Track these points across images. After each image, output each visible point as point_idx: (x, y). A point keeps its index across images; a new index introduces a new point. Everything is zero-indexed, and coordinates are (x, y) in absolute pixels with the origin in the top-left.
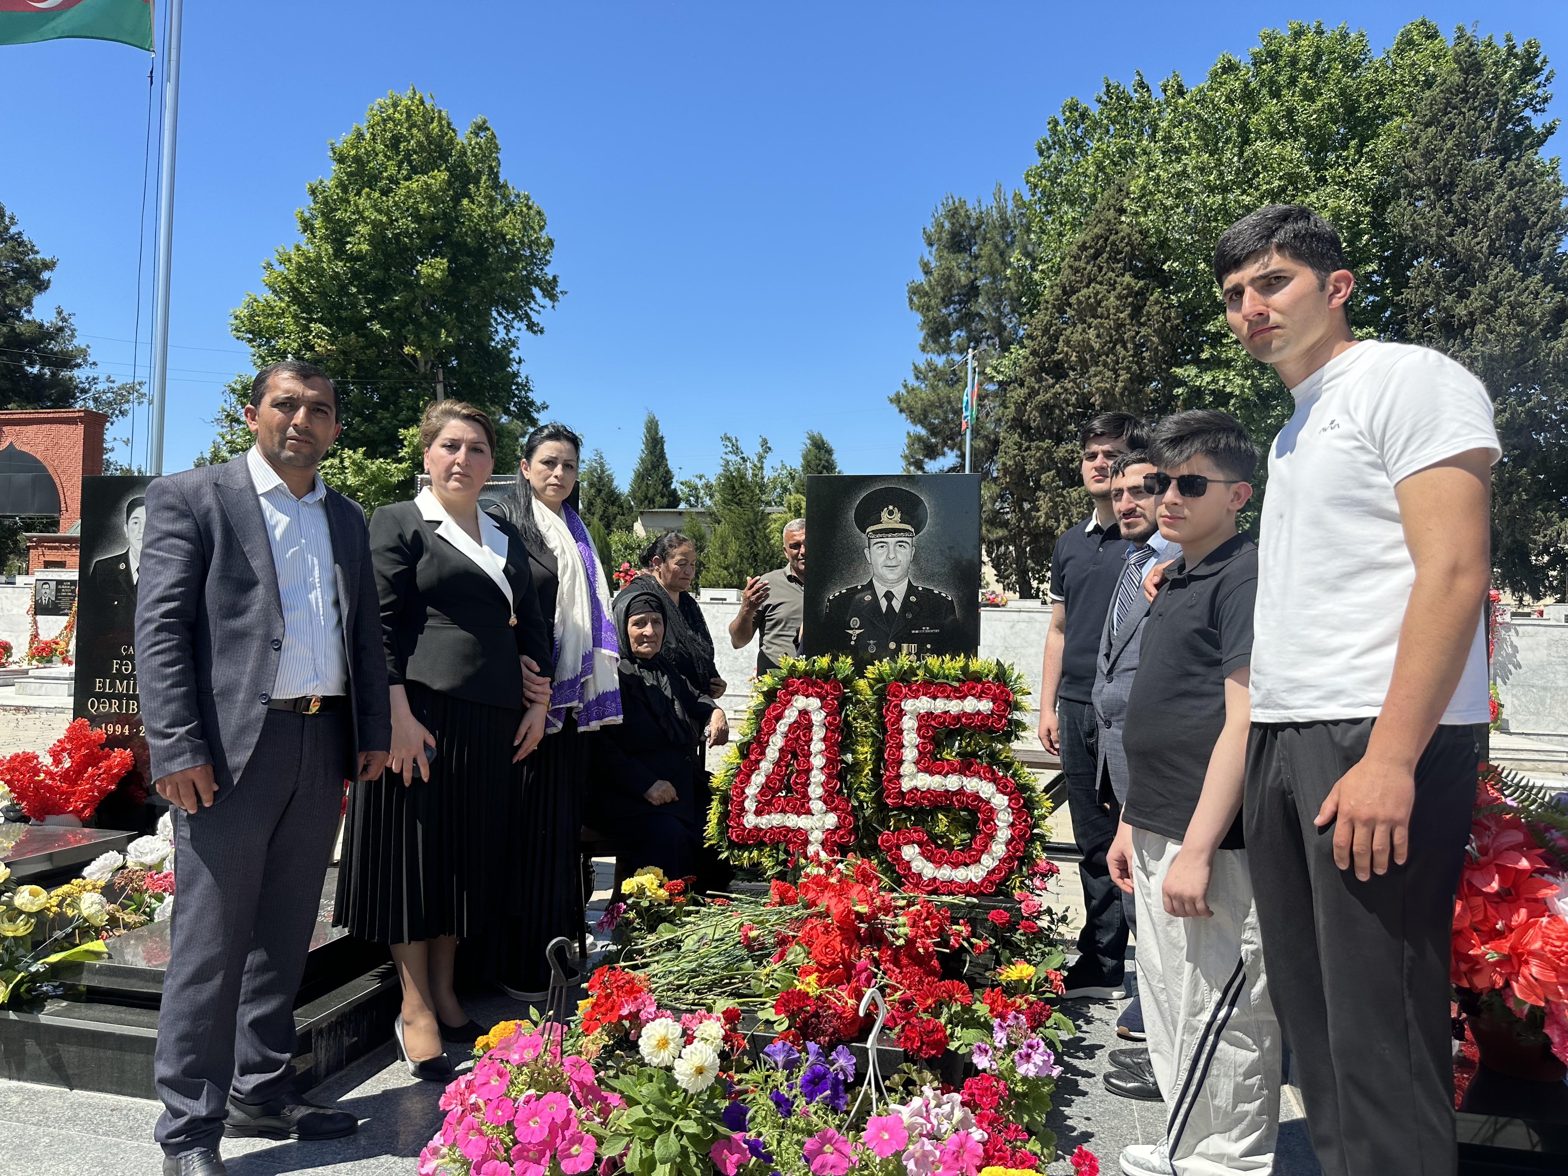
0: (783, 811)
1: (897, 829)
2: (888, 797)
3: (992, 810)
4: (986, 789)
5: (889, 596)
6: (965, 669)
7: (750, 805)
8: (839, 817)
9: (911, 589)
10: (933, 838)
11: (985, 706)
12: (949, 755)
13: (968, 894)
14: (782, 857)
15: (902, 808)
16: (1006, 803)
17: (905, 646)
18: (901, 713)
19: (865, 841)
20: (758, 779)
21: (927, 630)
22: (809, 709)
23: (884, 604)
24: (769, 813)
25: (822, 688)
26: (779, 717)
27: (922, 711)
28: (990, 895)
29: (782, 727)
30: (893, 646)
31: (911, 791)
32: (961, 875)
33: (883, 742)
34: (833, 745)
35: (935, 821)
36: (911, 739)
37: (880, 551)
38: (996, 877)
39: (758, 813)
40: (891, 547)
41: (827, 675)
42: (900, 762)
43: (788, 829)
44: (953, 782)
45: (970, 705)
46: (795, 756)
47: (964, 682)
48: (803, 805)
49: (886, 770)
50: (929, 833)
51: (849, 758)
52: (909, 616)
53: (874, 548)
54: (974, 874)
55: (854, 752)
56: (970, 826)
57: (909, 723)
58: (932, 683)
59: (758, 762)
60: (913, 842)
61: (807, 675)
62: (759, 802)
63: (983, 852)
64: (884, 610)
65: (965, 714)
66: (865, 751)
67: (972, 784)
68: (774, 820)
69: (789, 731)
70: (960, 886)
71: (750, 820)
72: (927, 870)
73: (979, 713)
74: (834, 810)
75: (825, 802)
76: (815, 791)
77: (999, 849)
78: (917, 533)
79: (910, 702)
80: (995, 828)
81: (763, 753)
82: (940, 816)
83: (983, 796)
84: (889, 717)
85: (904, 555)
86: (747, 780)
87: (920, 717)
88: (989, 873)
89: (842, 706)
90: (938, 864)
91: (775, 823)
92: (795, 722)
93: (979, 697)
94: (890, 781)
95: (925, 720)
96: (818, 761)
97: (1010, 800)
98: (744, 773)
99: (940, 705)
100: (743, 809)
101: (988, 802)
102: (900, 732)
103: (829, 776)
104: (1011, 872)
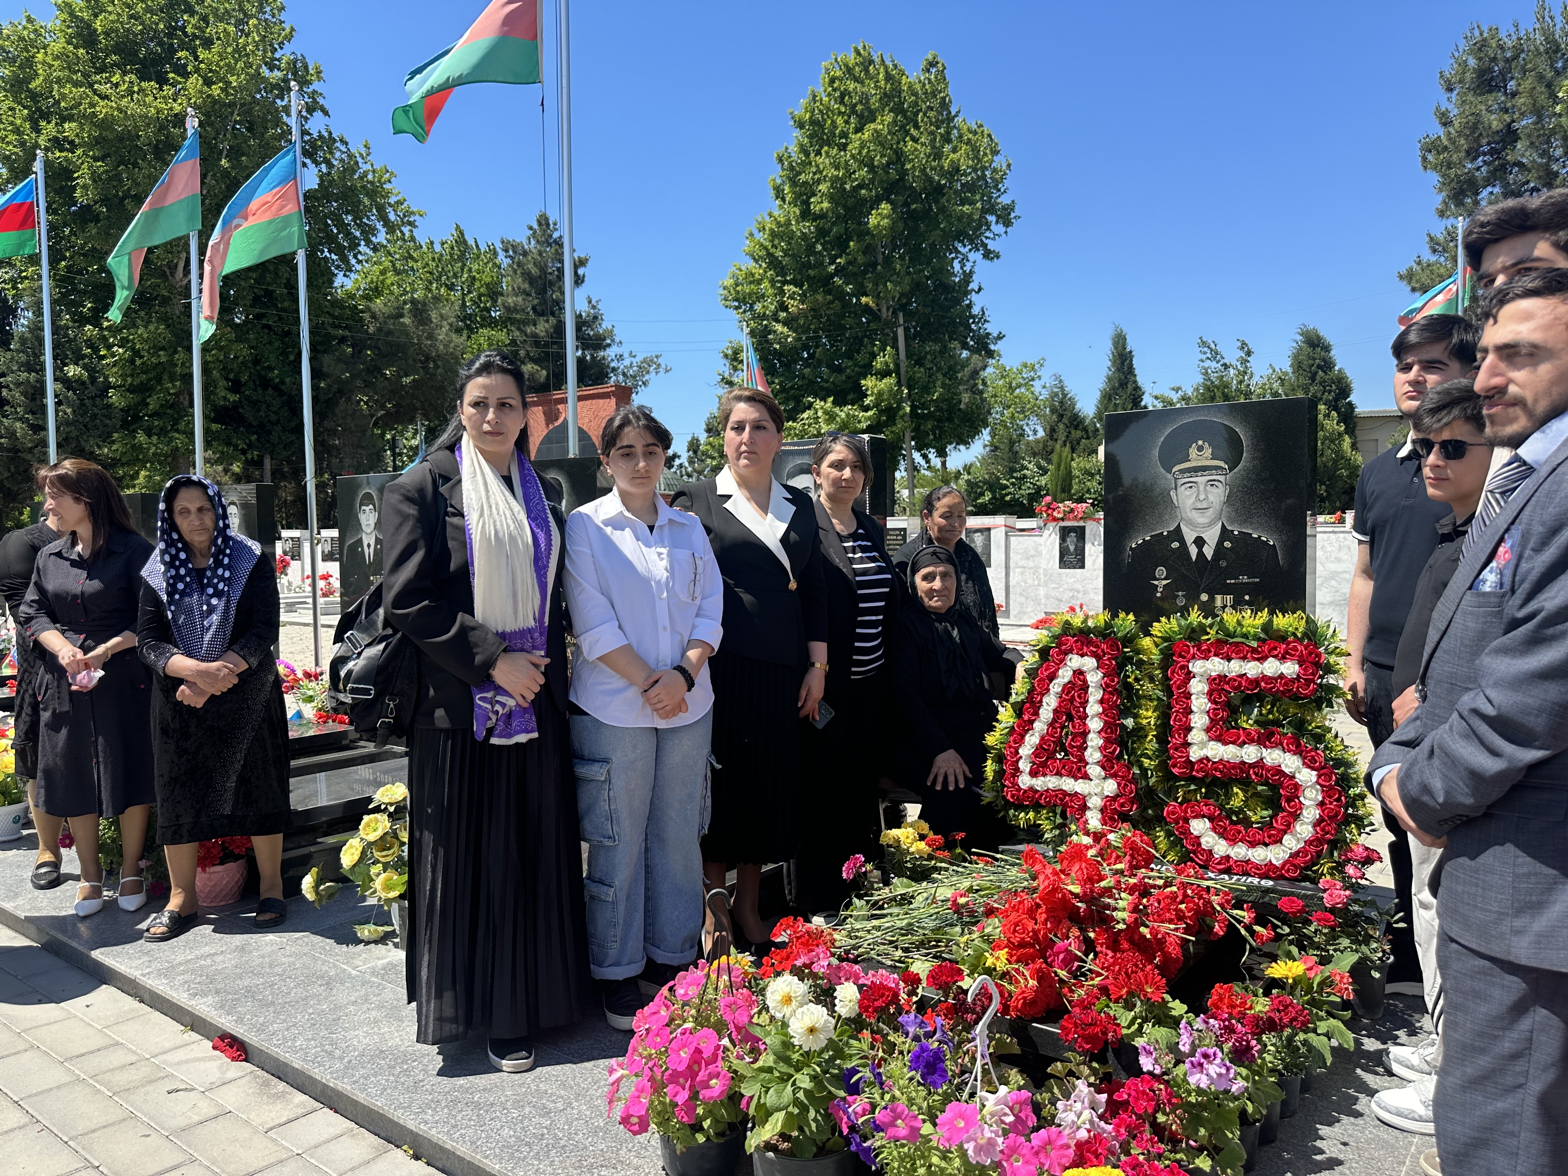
0: (1059, 774)
1: (1185, 800)
2: (1174, 766)
3: (1297, 787)
4: (1290, 763)
5: (1200, 542)
6: (1267, 627)
7: (1025, 766)
8: (1119, 784)
9: (1225, 533)
10: (1227, 813)
11: (1290, 669)
12: (1247, 723)
14: (1059, 820)
15: (1192, 779)
16: (1314, 779)
17: (1219, 598)
18: (1189, 676)
19: (1150, 812)
20: (1032, 740)
21: (1245, 579)
22: (1085, 669)
23: (1193, 551)
24: (1044, 775)
25: (1097, 647)
26: (1052, 677)
27: (1213, 674)
28: (1296, 879)
29: (1056, 687)
30: (1204, 597)
31: (1201, 761)
32: (1260, 855)
33: (1170, 707)
34: (1111, 708)
35: (1229, 796)
36: (1200, 704)
37: (1188, 492)
38: (1300, 861)
39: (1034, 774)
40: (1202, 488)
41: (1105, 634)
42: (1189, 729)
43: (1064, 793)
44: (1250, 753)
45: (1271, 667)
46: (1070, 718)
47: (1264, 641)
48: (1079, 769)
49: (1173, 737)
50: (1222, 807)
51: (1129, 722)
52: (1223, 563)
53: (1181, 489)
54: (1276, 855)
56: (1273, 802)
57: (1197, 687)
58: (1226, 642)
59: (1032, 722)
60: (1203, 816)
61: (1083, 633)
62: (1034, 763)
63: (1285, 833)
64: (1194, 558)
65: (1265, 678)
66: (1149, 716)
67: (1274, 756)
68: (1049, 782)
69: (1063, 691)
70: (1257, 867)
71: (1025, 781)
72: (1221, 848)
73: (1282, 676)
74: (1114, 776)
75: (1103, 767)
76: (1093, 755)
77: (1304, 829)
78: (1231, 470)
79: (1199, 663)
80: (1301, 806)
81: (1036, 714)
82: (1235, 790)
83: (1287, 771)
84: (1178, 678)
85: (1217, 495)
86: (1021, 740)
87: (1211, 680)
88: (1291, 855)
89: (1121, 667)
90: (1232, 841)
91: (1051, 786)
92: (1069, 682)
93: (1283, 658)
94: (1176, 749)
95: (1217, 684)
96: (1095, 725)
97: (1319, 776)
98: (1018, 733)
99: (1235, 668)
100: (1017, 770)
101: (1293, 777)
102: (1188, 695)
103: (1107, 740)
104: (1320, 856)
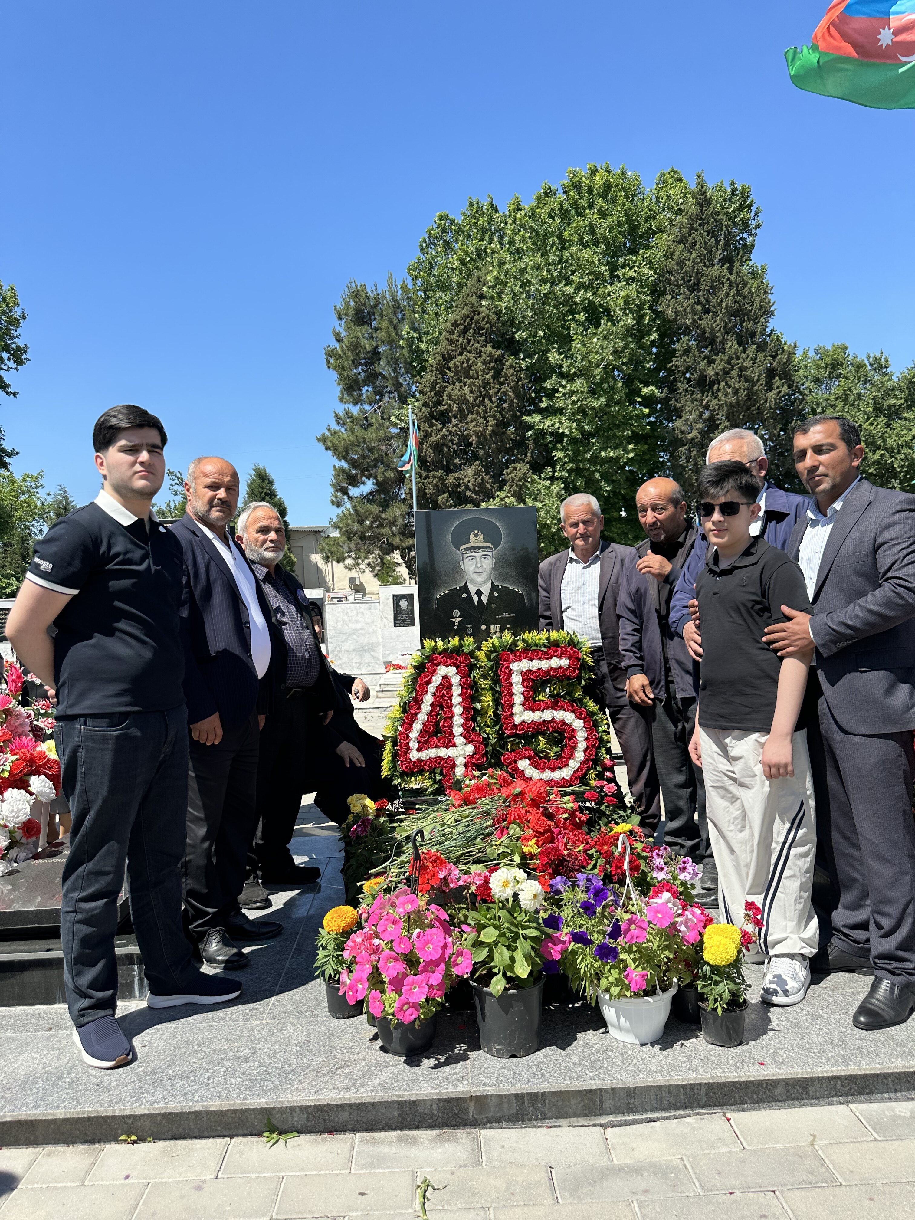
0: (437, 747)
1: (512, 750)
2: (506, 729)
3: (573, 730)
5: (479, 593)
7: (413, 745)
8: (475, 746)
9: (494, 588)
10: (537, 754)
11: (564, 662)
12: (544, 697)
13: (562, 786)
14: (438, 777)
15: (516, 736)
16: (582, 725)
17: (492, 627)
18: (511, 673)
19: (493, 761)
20: (417, 726)
21: (506, 615)
22: (449, 674)
23: (475, 599)
24: (427, 749)
25: (457, 659)
26: (429, 682)
27: (524, 670)
29: (431, 689)
30: (483, 627)
31: (521, 724)
32: (557, 775)
33: (499, 693)
34: (467, 698)
35: (537, 741)
36: (518, 688)
37: (470, 562)
38: (579, 774)
39: (419, 750)
40: (478, 559)
42: (512, 706)
43: (441, 758)
44: (547, 715)
45: (555, 662)
46: (442, 707)
47: (549, 647)
48: (450, 741)
49: (504, 711)
51: (478, 705)
52: (494, 606)
53: (466, 561)
54: (566, 773)
55: (480, 701)
56: (560, 742)
57: (516, 679)
59: (416, 714)
60: (525, 757)
62: (419, 742)
63: (570, 758)
64: (476, 603)
65: (552, 669)
66: (488, 700)
67: (560, 715)
68: (431, 753)
69: (436, 691)
70: (557, 782)
71: (414, 755)
72: (536, 775)
73: (561, 667)
74: (471, 742)
75: (465, 737)
77: (580, 755)
78: (495, 548)
79: (516, 664)
80: (577, 742)
81: (419, 708)
82: (541, 738)
83: (568, 722)
84: (503, 676)
85: (488, 564)
86: (409, 727)
87: (523, 674)
88: (575, 772)
90: (542, 770)
91: (432, 755)
92: (441, 684)
93: (560, 657)
94: (506, 719)
95: (526, 675)
96: (458, 710)
97: (584, 723)
98: (407, 723)
99: (535, 665)
100: (409, 748)
101: (570, 726)
102: (511, 685)
103: (466, 720)
104: (588, 769)
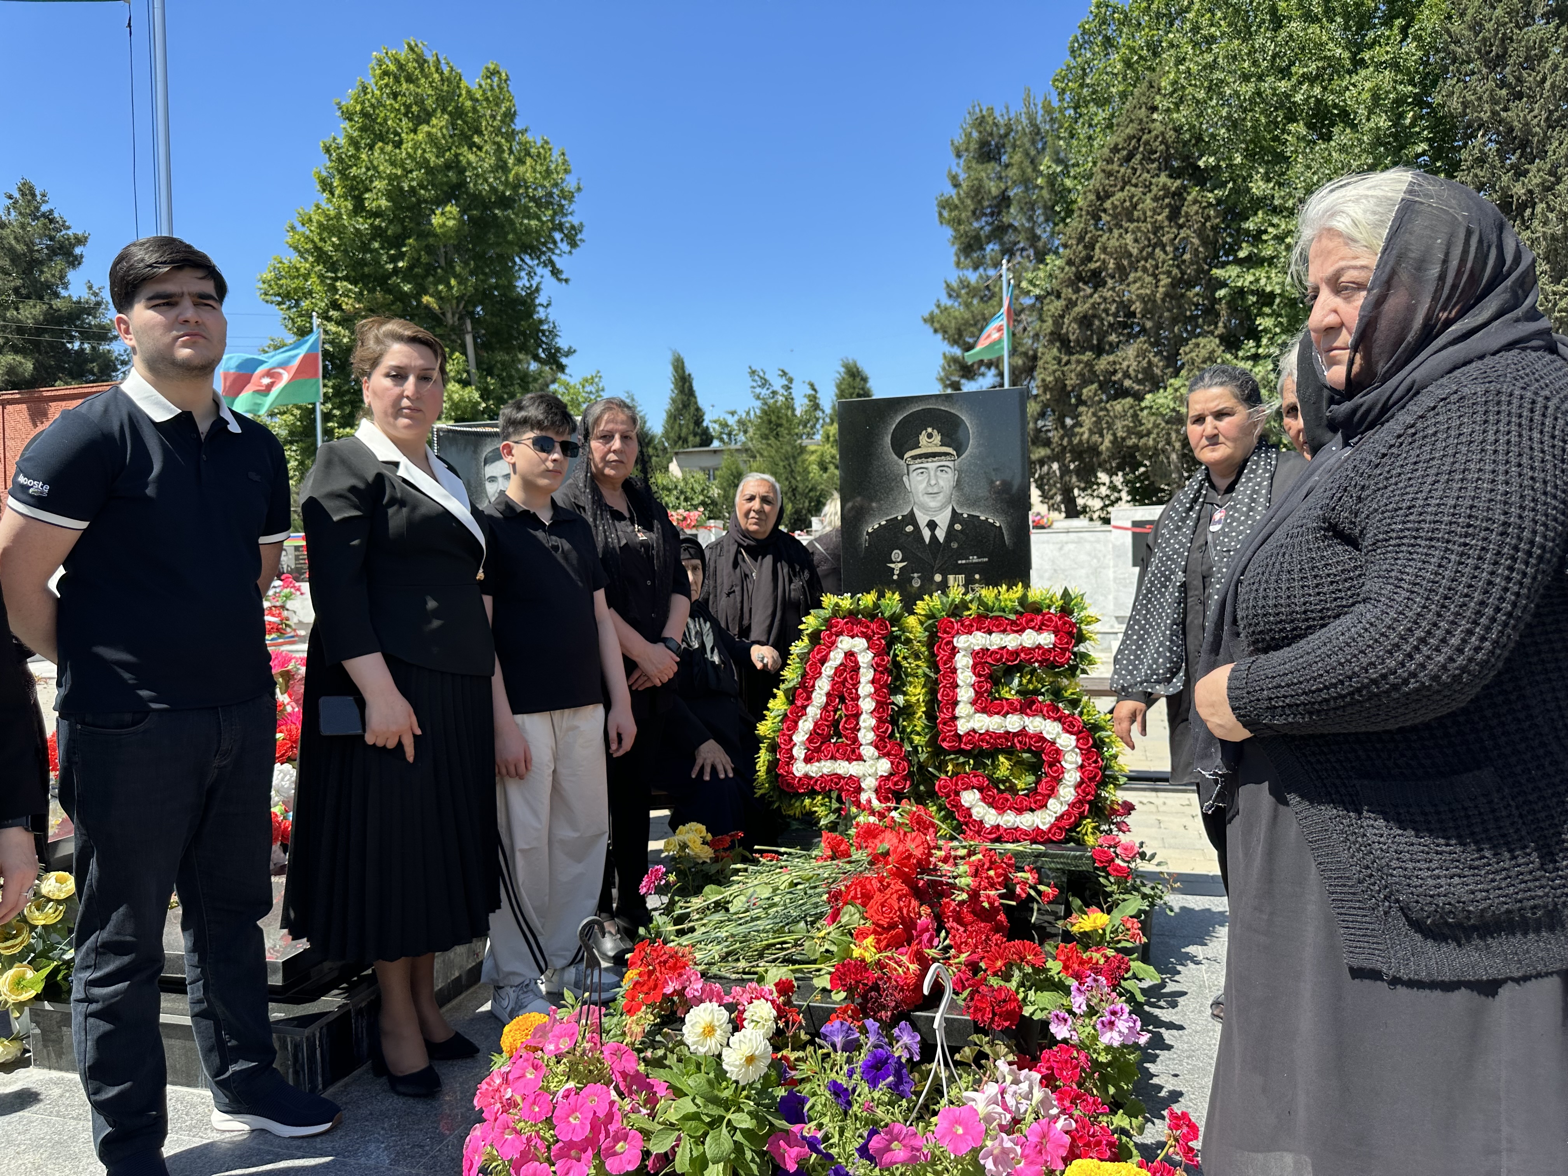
0: (833, 758)
1: (955, 774)
2: (944, 740)
3: (1058, 751)
4: (1050, 729)
5: (932, 525)
6: (1023, 600)
7: (799, 753)
8: (892, 763)
9: (955, 517)
10: (995, 783)
11: (1047, 639)
12: (1009, 693)
13: (1034, 842)
14: (835, 805)
15: (961, 752)
16: (1074, 743)
17: (952, 578)
18: (954, 651)
19: (922, 788)
20: (805, 726)
21: (974, 559)
22: (855, 650)
23: (926, 534)
24: (819, 760)
25: (867, 627)
26: (823, 661)
27: (977, 648)
28: (1059, 842)
29: (828, 670)
30: (940, 578)
31: (968, 734)
32: (1027, 821)
33: (936, 682)
34: (882, 687)
35: (996, 764)
36: (965, 677)
37: (920, 478)
38: (1064, 824)
39: (808, 760)
40: (932, 473)
41: (872, 614)
42: (955, 703)
43: (839, 777)
44: (1013, 723)
45: (1030, 638)
46: (842, 700)
47: (1021, 614)
48: (853, 751)
49: (941, 711)
50: (990, 778)
51: (900, 700)
52: (955, 545)
53: (913, 475)
54: (1042, 819)
55: (905, 694)
56: (1034, 768)
57: (963, 661)
58: (987, 617)
59: (805, 708)
60: (973, 788)
61: (852, 614)
62: (808, 749)
63: (1049, 796)
64: (927, 540)
65: (1024, 649)
66: (916, 692)
67: (1036, 724)
68: (825, 767)
69: (835, 673)
70: (1026, 833)
71: (800, 768)
72: (990, 817)
73: (1039, 647)
74: (887, 755)
75: (876, 747)
76: (866, 736)
77: (1067, 793)
78: (959, 455)
79: (963, 638)
80: (1062, 770)
81: (809, 698)
82: (1001, 759)
83: (1048, 737)
84: (942, 655)
85: (947, 480)
86: (794, 727)
87: (975, 654)
88: (1057, 819)
89: (890, 645)
90: (1001, 809)
91: (825, 771)
92: (841, 665)
93: (1039, 629)
94: (945, 724)
95: (980, 657)
96: (867, 705)
97: (1078, 740)
98: (791, 721)
99: (996, 641)
100: (792, 757)
101: (1053, 743)
102: (954, 671)
103: (880, 721)
104: (1082, 817)
